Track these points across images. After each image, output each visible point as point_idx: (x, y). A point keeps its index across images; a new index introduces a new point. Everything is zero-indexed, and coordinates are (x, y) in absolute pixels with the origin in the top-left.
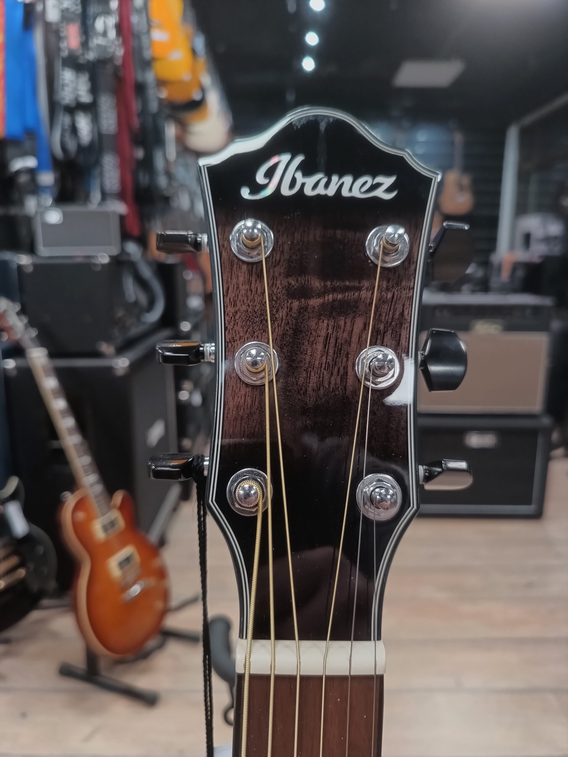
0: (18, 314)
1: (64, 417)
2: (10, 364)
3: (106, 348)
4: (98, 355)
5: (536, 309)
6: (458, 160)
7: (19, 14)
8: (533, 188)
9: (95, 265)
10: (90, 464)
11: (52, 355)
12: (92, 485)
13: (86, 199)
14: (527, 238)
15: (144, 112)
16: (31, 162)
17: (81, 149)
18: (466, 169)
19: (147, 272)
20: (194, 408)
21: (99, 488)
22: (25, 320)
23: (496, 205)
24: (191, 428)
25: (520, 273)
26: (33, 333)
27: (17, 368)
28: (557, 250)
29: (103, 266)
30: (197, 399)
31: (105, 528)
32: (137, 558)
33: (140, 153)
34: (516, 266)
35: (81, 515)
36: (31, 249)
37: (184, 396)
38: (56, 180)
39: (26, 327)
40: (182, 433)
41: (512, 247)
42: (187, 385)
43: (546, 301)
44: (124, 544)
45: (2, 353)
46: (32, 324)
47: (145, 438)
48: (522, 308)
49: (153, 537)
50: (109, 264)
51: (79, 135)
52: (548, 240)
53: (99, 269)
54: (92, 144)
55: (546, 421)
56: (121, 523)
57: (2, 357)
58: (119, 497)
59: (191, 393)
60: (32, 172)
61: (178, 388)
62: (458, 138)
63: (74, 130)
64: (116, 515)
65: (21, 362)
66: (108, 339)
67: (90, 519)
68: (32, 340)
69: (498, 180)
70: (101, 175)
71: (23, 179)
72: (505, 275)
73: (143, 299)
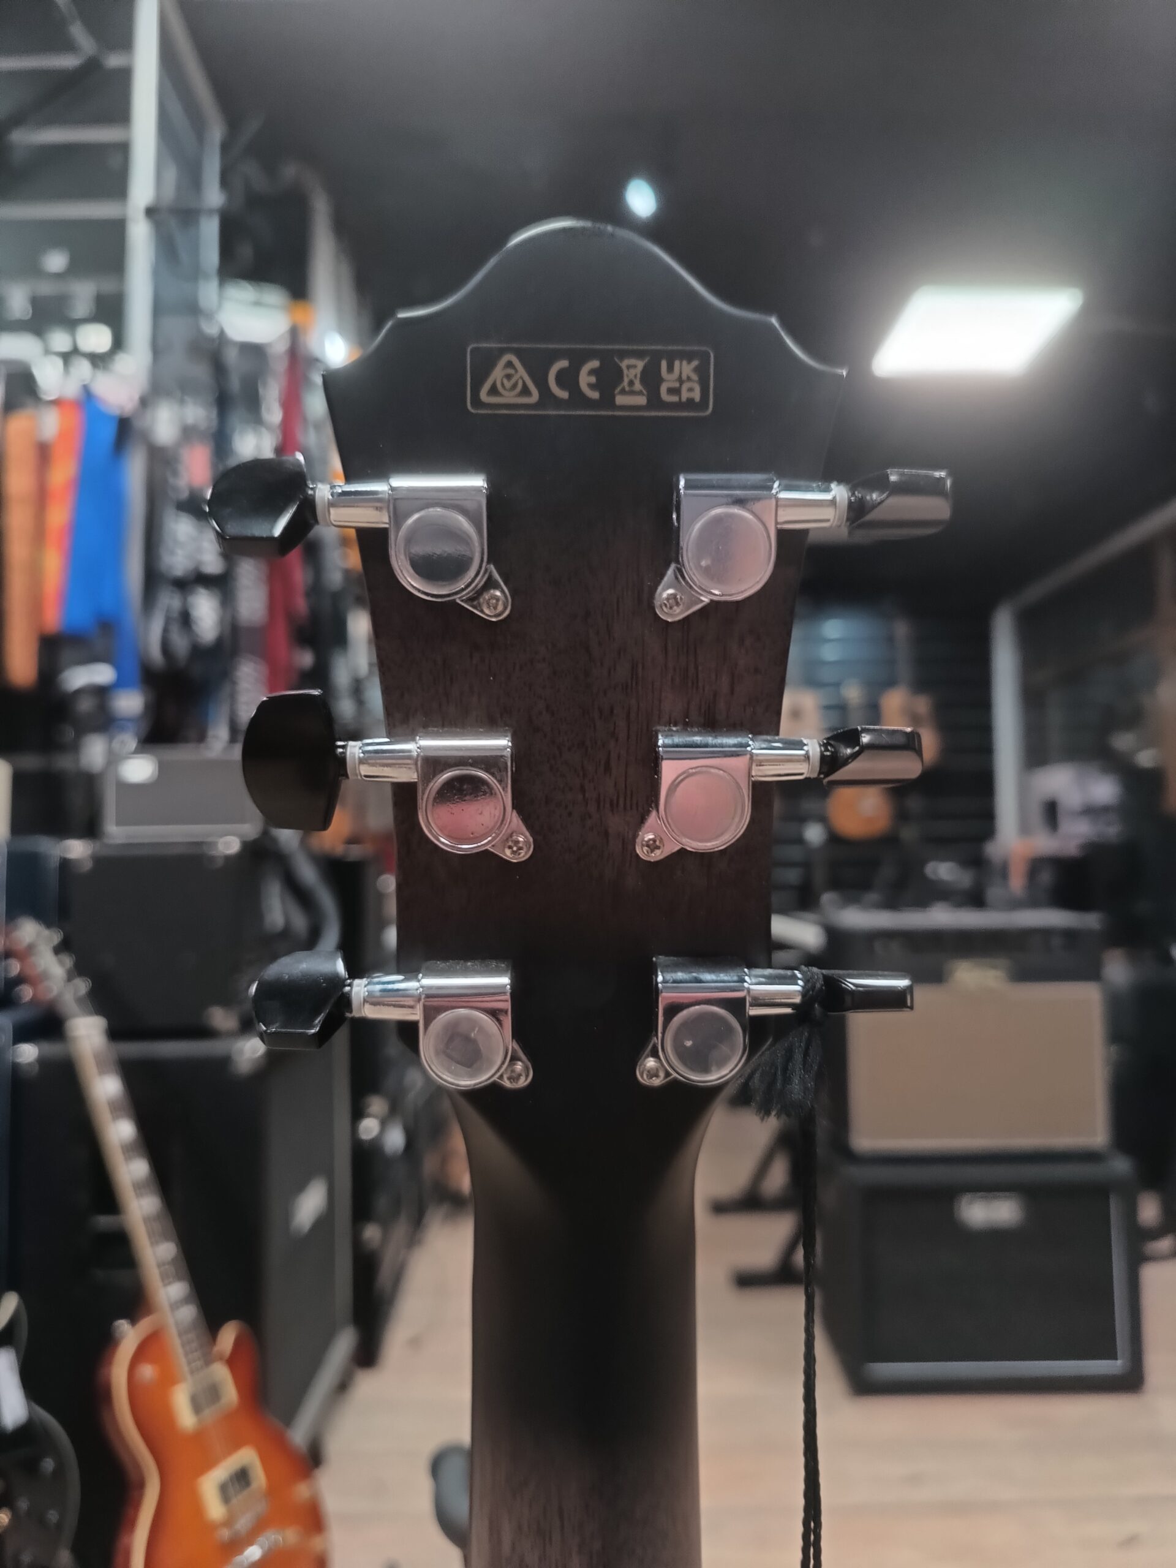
0: (58, 950)
1: (128, 1159)
2: (28, 1053)
3: (221, 1018)
4: (205, 1032)
5: (1070, 936)
6: (904, 669)
7: (108, 433)
8: (1055, 716)
9: (212, 859)
10: (174, 1261)
11: (115, 1034)
12: (174, 1306)
13: (201, 737)
14: (1051, 812)
15: (316, 589)
16: (101, 674)
17: (199, 652)
18: (921, 685)
19: (308, 874)
20: (388, 1161)
21: (188, 1313)
22: (68, 961)
23: (985, 748)
24: (382, 1202)
25: (1046, 877)
26: (82, 986)
27: (42, 1061)
28: (1112, 831)
29: (228, 858)
30: (395, 1139)
31: (197, 1406)
32: (259, 1478)
33: (306, 659)
34: (1036, 865)
35: (148, 1372)
36: (91, 829)
37: (369, 1127)
38: (147, 707)
39: (70, 978)
40: (362, 1212)
41: (1025, 829)
42: (377, 1105)
43: (1091, 921)
44: (236, 1445)
45: (14, 1031)
46: (79, 970)
47: (287, 1215)
48: (1045, 933)
49: (299, 1435)
50: (239, 856)
51: (194, 627)
52: (1091, 811)
53: (220, 863)
54: (219, 642)
55: (1121, 1166)
56: (230, 1394)
57: (14, 1038)
58: (228, 1336)
59: (384, 1123)
60: (101, 692)
61: (358, 1113)
62: (902, 629)
63: (186, 619)
64: (221, 1373)
65: (52, 1049)
66: (227, 1000)
67: (168, 1380)
68: (79, 1001)
69: (983, 703)
70: (233, 697)
71: (85, 705)
72: (1017, 883)
73: (300, 922)
